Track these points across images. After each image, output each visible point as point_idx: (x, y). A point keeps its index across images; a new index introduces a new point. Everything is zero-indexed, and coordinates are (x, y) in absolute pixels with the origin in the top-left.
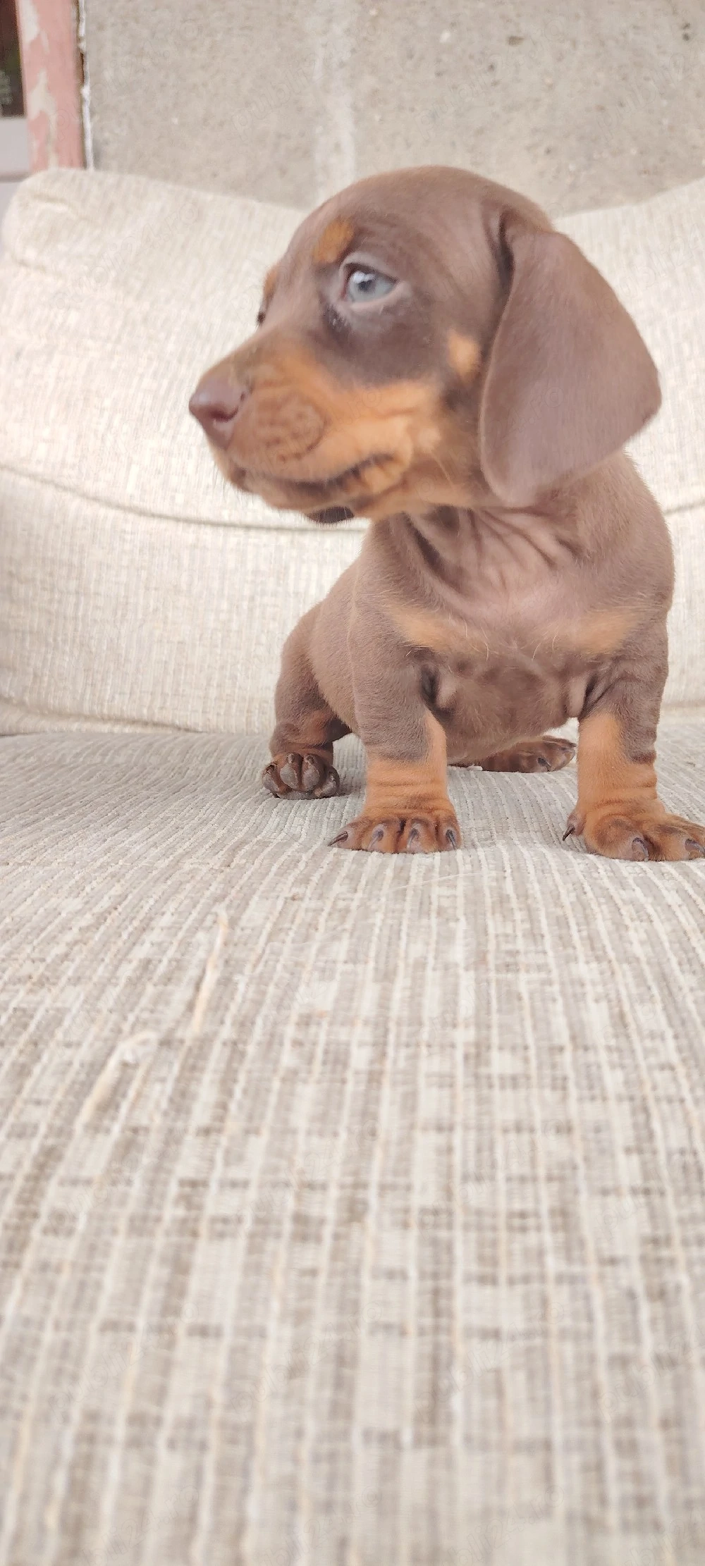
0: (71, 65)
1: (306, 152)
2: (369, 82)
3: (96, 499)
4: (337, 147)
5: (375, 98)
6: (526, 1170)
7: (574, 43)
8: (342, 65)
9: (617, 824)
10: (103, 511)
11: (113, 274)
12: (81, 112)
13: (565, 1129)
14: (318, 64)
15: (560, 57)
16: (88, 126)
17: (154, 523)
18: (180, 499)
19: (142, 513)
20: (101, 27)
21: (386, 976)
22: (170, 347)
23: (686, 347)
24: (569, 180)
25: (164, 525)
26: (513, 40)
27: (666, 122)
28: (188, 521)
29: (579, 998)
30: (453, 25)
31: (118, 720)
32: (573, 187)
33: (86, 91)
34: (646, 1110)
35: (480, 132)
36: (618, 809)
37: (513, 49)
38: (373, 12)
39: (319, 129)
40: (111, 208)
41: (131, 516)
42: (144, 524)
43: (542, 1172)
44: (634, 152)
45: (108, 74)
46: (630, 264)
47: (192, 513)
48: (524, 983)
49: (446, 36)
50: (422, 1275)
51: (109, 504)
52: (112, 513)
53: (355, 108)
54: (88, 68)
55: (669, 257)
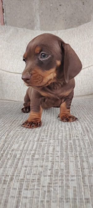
0: (2, 11)
1: (33, 21)
2: (41, 12)
3: (4, 70)
4: (37, 20)
5: (42, 14)
6: (35, 173)
7: (68, 5)
8: (38, 9)
10: (4, 72)
11: (6, 40)
12: (3, 17)
13: (42, 167)
14: (34, 10)
15: (66, 7)
16: (4, 19)
17: (11, 73)
18: (14, 70)
19: (9, 72)
20: (6, 5)
21: (25, 143)
22: (13, 49)
23: (81, 48)
24: (68, 24)
25: (12, 74)
26: (60, 5)
27: (81, 16)
28: (16, 73)
29: (49, 146)
30: (52, 3)
31: (7, 100)
32: (69, 25)
33: (4, 14)
34: (53, 164)
35: (56, 18)
36: (65, 115)
37: (60, 7)
38: (41, 2)
39: (35, 18)
40: (6, 30)
41: (8, 73)
42: (10, 74)
43: (37, 173)
44: (77, 20)
45: (7, 12)
46: (74, 36)
47: (16, 72)
48: (43, 143)
49: (51, 5)
50: (19, 189)
51: (5, 71)
52: (6, 72)
53: (40, 15)
54: (4, 11)
55: (79, 35)
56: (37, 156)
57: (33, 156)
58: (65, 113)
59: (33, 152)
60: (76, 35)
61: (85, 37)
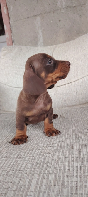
0: (10, 31)
1: (37, 37)
2: (43, 28)
3: (9, 86)
4: (40, 36)
5: (44, 30)
7: (67, 20)
8: (40, 27)
9: (48, 132)
10: (10, 87)
11: (11, 59)
12: (11, 36)
13: (11, 182)
14: (37, 27)
15: (65, 22)
17: (16, 88)
18: (18, 85)
19: (14, 87)
22: (17, 67)
23: (76, 60)
24: (68, 36)
25: (17, 88)
26: (59, 21)
28: (19, 88)
29: (23, 163)
30: (52, 20)
31: (12, 112)
33: (12, 34)
34: (20, 180)
35: (57, 32)
38: (43, 20)
39: (38, 35)
40: (11, 50)
41: (13, 88)
42: (15, 88)
44: (76, 32)
45: (14, 32)
46: (70, 50)
47: (19, 87)
48: (19, 160)
49: (51, 22)
51: (11, 86)
52: (11, 87)
53: (42, 31)
54: (12, 31)
55: (74, 48)
56: (11, 173)
57: (8, 172)
58: (49, 128)
59: (9, 169)
60: (71, 49)
61: (79, 50)
